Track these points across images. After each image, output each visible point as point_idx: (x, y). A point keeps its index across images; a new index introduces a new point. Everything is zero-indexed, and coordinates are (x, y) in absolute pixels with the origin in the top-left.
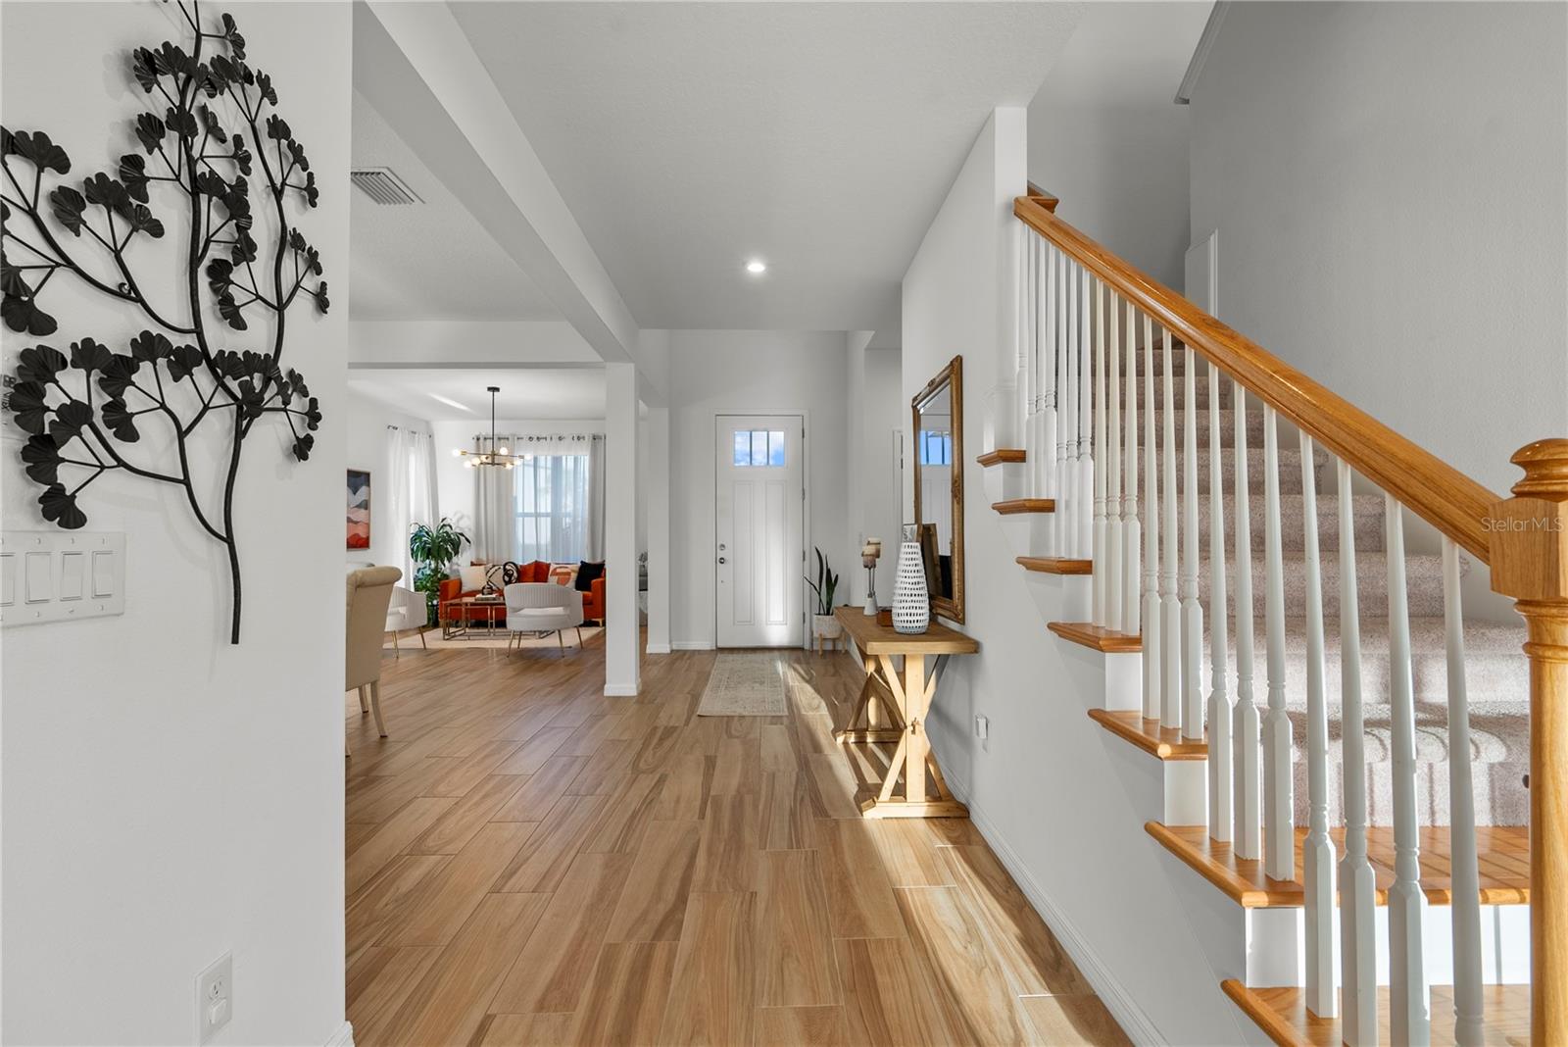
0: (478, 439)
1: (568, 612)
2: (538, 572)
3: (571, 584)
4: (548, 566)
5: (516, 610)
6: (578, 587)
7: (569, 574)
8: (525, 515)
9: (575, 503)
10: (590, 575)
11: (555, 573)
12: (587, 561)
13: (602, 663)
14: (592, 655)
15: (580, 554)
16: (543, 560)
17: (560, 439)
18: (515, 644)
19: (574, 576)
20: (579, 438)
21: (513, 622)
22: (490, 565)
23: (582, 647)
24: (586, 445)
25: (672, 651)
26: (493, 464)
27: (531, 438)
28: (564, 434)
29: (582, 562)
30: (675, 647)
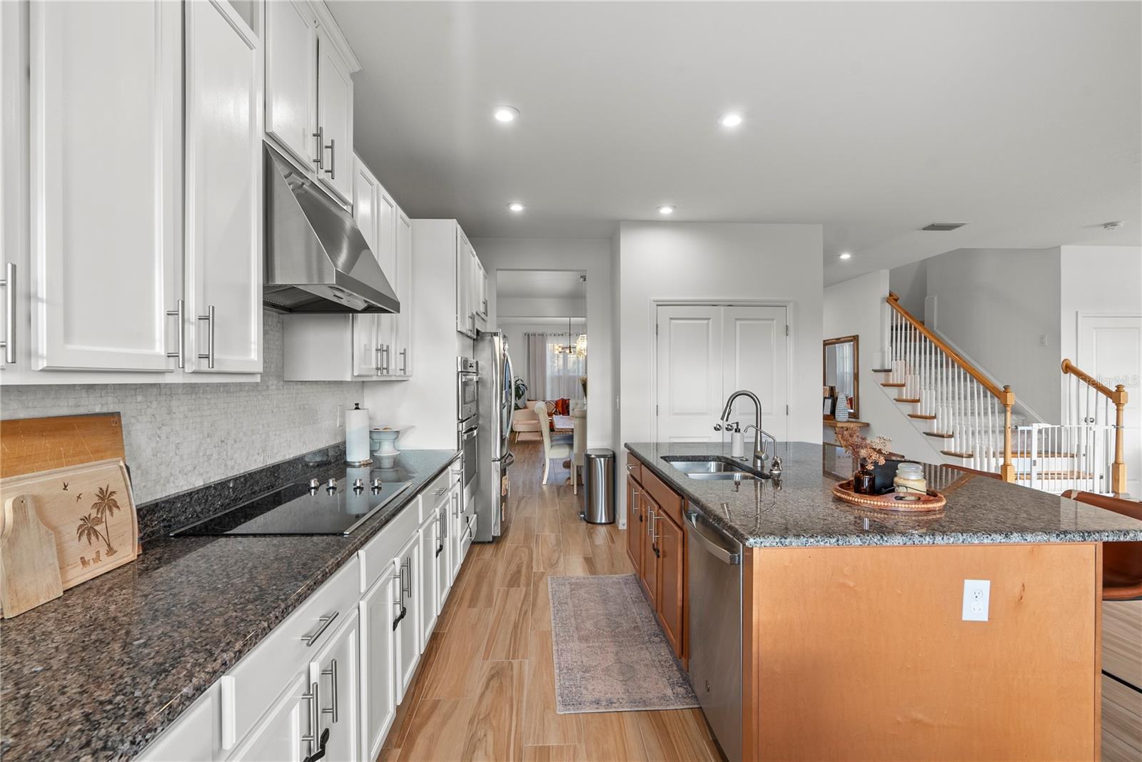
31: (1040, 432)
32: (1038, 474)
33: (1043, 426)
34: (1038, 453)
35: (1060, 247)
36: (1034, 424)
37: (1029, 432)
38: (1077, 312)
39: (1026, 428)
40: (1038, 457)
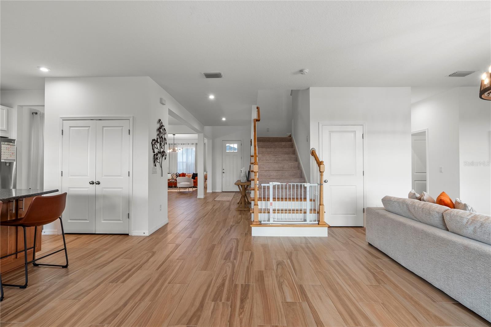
0: (169, 144)
1: (190, 183)
2: (183, 175)
3: (191, 178)
4: (185, 174)
5: (179, 183)
6: (192, 178)
7: (190, 176)
8: (180, 162)
9: (191, 159)
10: (195, 176)
11: (187, 175)
12: (194, 173)
13: (197, 194)
14: (195, 193)
15: (192, 171)
16: (184, 172)
17: (188, 144)
18: (179, 191)
19: (191, 176)
20: (193, 144)
21: (178, 185)
22: (172, 174)
23: (193, 191)
24: (194, 145)
25: (212, 192)
26: (174, 151)
27: (181, 144)
28: (189, 143)
29: (193, 173)
30: (213, 191)
31: (274, 187)
32: (273, 210)
33: (275, 183)
34: (273, 199)
35: (309, 88)
36: (270, 183)
37: (268, 187)
38: (319, 123)
39: (266, 185)
40: (273, 201)
